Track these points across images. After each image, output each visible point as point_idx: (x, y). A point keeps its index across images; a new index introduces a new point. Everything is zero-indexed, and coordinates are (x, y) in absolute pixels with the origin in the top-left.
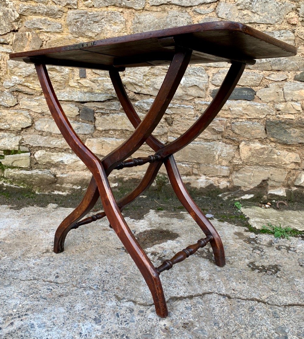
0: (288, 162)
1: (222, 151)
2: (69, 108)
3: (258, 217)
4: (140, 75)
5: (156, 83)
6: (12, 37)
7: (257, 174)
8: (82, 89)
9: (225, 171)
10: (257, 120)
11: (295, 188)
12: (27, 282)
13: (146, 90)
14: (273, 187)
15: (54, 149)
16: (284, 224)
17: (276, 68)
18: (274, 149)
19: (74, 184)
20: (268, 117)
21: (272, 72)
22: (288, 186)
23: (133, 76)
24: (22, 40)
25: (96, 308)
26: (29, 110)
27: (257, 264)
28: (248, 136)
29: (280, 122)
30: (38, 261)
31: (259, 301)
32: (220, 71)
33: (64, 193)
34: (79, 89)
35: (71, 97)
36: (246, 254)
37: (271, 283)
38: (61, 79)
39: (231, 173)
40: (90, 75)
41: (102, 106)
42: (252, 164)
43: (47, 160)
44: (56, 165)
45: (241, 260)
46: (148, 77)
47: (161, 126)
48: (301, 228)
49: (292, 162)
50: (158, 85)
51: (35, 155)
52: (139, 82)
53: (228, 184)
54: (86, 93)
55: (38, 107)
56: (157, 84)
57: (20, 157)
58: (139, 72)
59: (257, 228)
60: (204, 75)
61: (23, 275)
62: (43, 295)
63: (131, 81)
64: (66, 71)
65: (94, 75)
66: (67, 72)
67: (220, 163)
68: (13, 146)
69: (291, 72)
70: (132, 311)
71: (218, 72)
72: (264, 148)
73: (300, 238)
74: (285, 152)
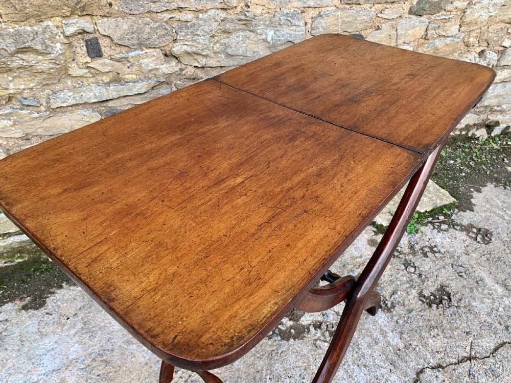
2: (80, 117)
4: (205, 38)
5: (229, 45)
8: (99, 78)
13: (214, 60)
21: (385, 6)
23: (192, 40)
27: (425, 293)
31: (469, 359)
32: (322, 13)
34: (91, 80)
35: (80, 98)
37: (459, 322)
38: (51, 65)
40: (109, 49)
41: (142, 100)
45: (408, 294)
46: (217, 38)
50: (233, 49)
52: (203, 50)
54: (108, 84)
55: (13, 128)
56: (231, 48)
58: (203, 33)
59: (384, 224)
63: (189, 49)
64: (58, 48)
65: (118, 49)
66: (60, 52)
69: (406, 3)
71: (320, 15)
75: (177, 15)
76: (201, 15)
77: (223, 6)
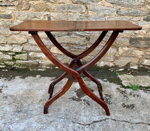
0: (139, 55)
1: (111, 51)
3: (126, 80)
4: (75, 19)
6: (17, 3)
7: (126, 60)
9: (112, 59)
10: (126, 38)
11: (142, 66)
12: (37, 116)
14: (132, 65)
15: (38, 52)
16: (137, 83)
17: (136, 15)
18: (133, 50)
19: (47, 66)
20: (131, 36)
21: (134, 17)
22: (139, 65)
23: (72, 20)
24: (21, 4)
25: (65, 127)
26: (25, 35)
27: (125, 104)
28: (122, 45)
29: (136, 38)
30: (39, 106)
31: (126, 122)
33: (43, 70)
36: (121, 99)
37: (131, 113)
39: (114, 60)
40: (52, 19)
41: (58, 33)
42: (123, 56)
43: (35, 56)
44: (39, 58)
45: (119, 102)
46: (79, 20)
47: (85, 41)
48: (143, 85)
49: (141, 55)
51: (29, 54)
53: (113, 65)
57: (23, 55)
59: (125, 86)
60: (103, 19)
61: (34, 112)
62: (44, 122)
64: (42, 18)
67: (110, 56)
68: (19, 51)
69: (142, 17)
70: (79, 128)
71: (110, 17)
72: (129, 50)
73: (143, 90)
74: (138, 51)
75: (69, 13)
76: (75, 14)
77: (81, 12)
